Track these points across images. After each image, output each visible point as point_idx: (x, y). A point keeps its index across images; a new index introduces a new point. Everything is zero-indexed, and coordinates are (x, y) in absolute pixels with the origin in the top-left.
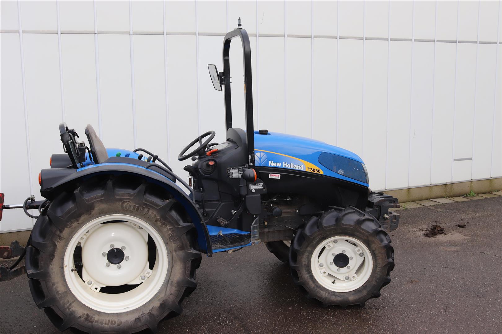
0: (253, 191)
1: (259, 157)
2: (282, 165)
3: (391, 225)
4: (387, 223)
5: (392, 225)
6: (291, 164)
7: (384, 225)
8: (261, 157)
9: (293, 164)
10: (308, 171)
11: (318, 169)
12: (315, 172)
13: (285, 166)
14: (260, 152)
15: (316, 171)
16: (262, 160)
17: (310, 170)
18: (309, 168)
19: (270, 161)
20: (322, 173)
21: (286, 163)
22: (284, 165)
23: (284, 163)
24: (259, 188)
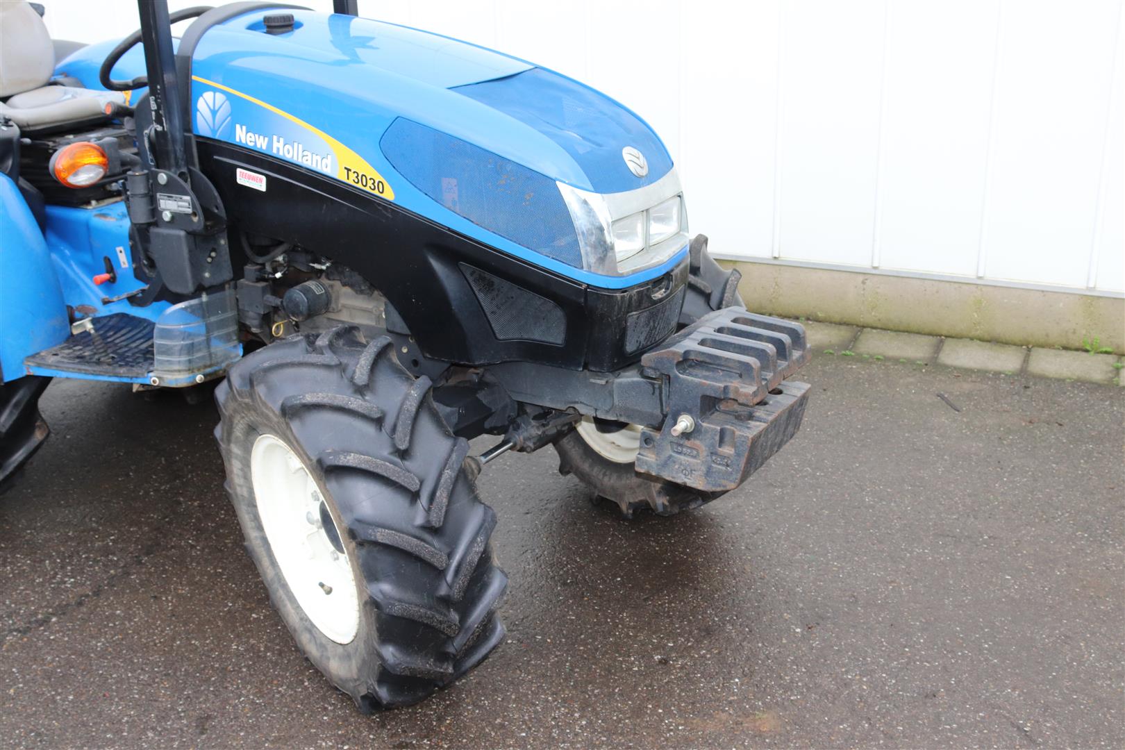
0: (167, 216)
1: (212, 108)
2: (270, 144)
3: (709, 468)
4: (695, 452)
5: (713, 465)
6: (296, 144)
7: (682, 457)
8: (216, 108)
9: (300, 146)
10: (344, 179)
11: (378, 178)
12: (367, 189)
13: (278, 149)
14: (215, 90)
15: (370, 183)
16: (218, 114)
17: (353, 176)
18: (349, 170)
19: (238, 126)
20: (389, 195)
21: (282, 140)
22: (275, 145)
23: (275, 138)
24: (180, 209)
